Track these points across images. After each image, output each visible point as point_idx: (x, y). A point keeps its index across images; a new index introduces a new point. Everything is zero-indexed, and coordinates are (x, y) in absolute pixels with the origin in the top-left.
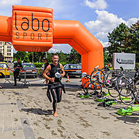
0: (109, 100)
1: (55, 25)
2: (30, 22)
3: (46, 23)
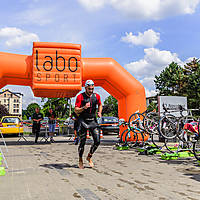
0: (152, 148)
3: (73, 62)
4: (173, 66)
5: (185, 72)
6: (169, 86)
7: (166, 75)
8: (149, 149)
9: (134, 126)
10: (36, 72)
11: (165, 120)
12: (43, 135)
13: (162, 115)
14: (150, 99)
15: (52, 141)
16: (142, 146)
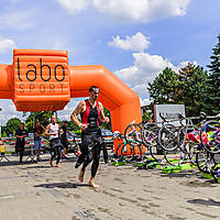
0: (151, 161)
1: (71, 72)
2: (38, 70)
3: (59, 70)
4: (167, 71)
5: (180, 78)
6: (164, 94)
7: (160, 82)
8: (148, 162)
9: (130, 139)
10: (18, 83)
11: (164, 131)
12: (29, 154)
13: (160, 126)
14: (144, 109)
15: (39, 160)
16: (140, 160)
